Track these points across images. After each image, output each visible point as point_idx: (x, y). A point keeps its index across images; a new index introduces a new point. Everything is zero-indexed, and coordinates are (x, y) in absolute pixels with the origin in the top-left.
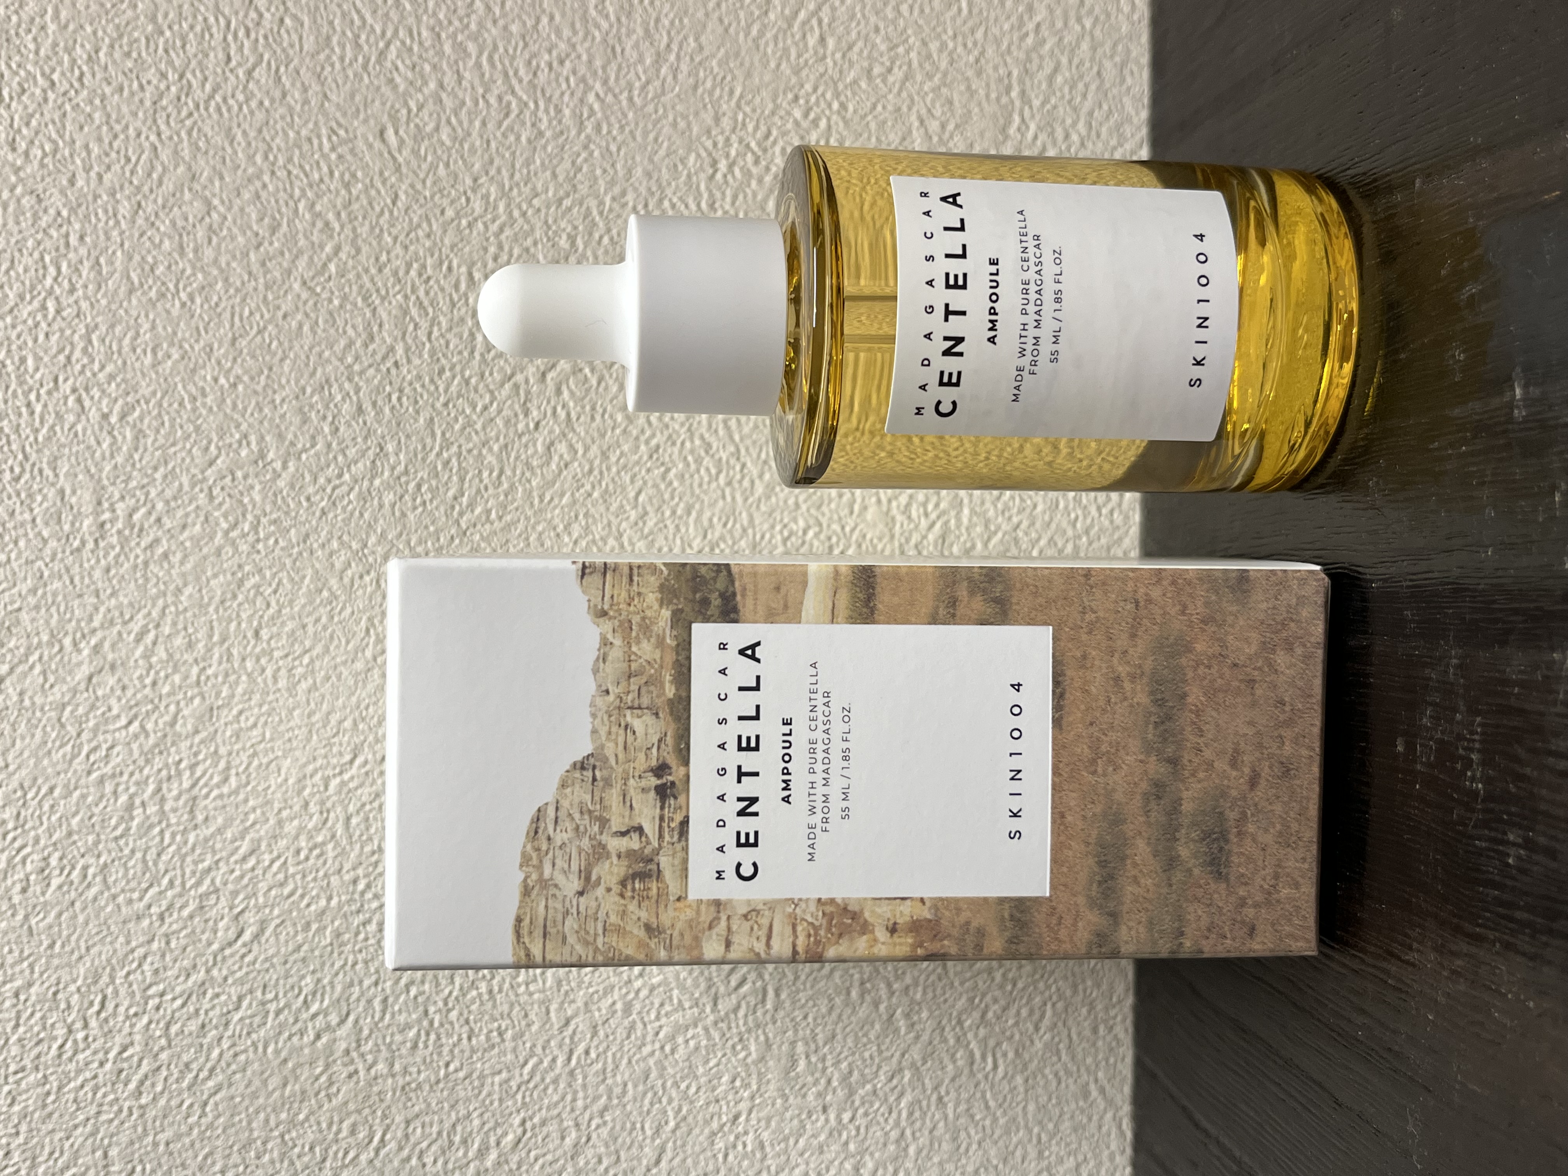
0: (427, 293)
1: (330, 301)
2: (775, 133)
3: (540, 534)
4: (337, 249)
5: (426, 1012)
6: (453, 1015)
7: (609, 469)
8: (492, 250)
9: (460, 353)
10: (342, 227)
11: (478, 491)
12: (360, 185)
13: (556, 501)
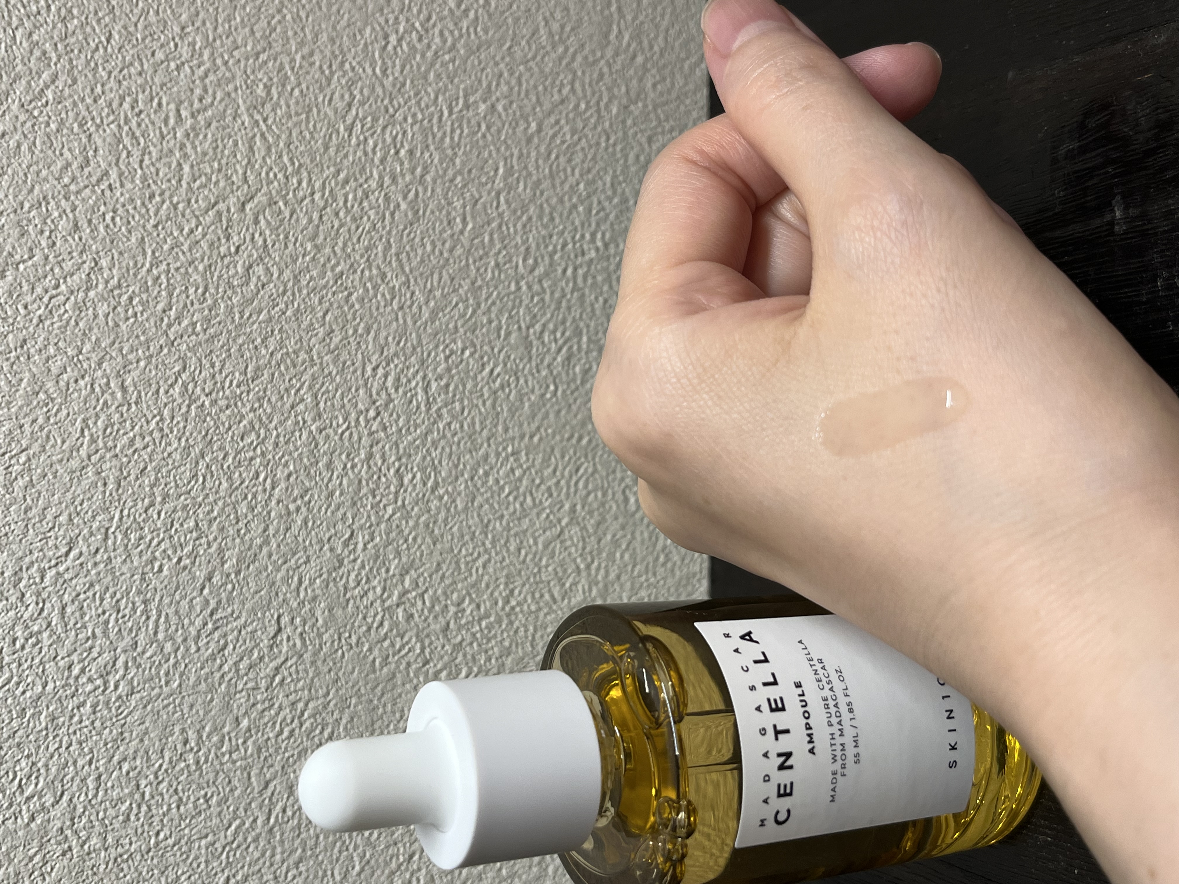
0: (139, 125)
1: (48, 125)
2: (434, 17)
3: (240, 346)
4: (54, 78)
5: (138, 786)
6: (163, 786)
7: (300, 291)
8: (198, 91)
9: (169, 181)
10: (59, 57)
11: (185, 305)
12: (75, 21)
13: (254, 317)
